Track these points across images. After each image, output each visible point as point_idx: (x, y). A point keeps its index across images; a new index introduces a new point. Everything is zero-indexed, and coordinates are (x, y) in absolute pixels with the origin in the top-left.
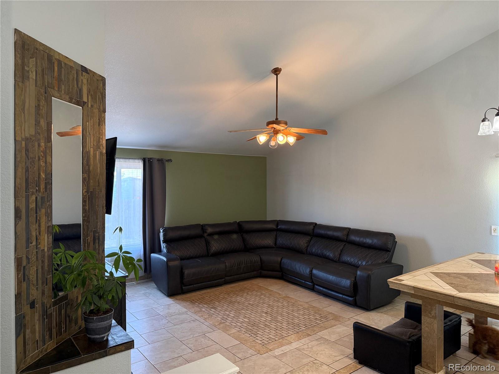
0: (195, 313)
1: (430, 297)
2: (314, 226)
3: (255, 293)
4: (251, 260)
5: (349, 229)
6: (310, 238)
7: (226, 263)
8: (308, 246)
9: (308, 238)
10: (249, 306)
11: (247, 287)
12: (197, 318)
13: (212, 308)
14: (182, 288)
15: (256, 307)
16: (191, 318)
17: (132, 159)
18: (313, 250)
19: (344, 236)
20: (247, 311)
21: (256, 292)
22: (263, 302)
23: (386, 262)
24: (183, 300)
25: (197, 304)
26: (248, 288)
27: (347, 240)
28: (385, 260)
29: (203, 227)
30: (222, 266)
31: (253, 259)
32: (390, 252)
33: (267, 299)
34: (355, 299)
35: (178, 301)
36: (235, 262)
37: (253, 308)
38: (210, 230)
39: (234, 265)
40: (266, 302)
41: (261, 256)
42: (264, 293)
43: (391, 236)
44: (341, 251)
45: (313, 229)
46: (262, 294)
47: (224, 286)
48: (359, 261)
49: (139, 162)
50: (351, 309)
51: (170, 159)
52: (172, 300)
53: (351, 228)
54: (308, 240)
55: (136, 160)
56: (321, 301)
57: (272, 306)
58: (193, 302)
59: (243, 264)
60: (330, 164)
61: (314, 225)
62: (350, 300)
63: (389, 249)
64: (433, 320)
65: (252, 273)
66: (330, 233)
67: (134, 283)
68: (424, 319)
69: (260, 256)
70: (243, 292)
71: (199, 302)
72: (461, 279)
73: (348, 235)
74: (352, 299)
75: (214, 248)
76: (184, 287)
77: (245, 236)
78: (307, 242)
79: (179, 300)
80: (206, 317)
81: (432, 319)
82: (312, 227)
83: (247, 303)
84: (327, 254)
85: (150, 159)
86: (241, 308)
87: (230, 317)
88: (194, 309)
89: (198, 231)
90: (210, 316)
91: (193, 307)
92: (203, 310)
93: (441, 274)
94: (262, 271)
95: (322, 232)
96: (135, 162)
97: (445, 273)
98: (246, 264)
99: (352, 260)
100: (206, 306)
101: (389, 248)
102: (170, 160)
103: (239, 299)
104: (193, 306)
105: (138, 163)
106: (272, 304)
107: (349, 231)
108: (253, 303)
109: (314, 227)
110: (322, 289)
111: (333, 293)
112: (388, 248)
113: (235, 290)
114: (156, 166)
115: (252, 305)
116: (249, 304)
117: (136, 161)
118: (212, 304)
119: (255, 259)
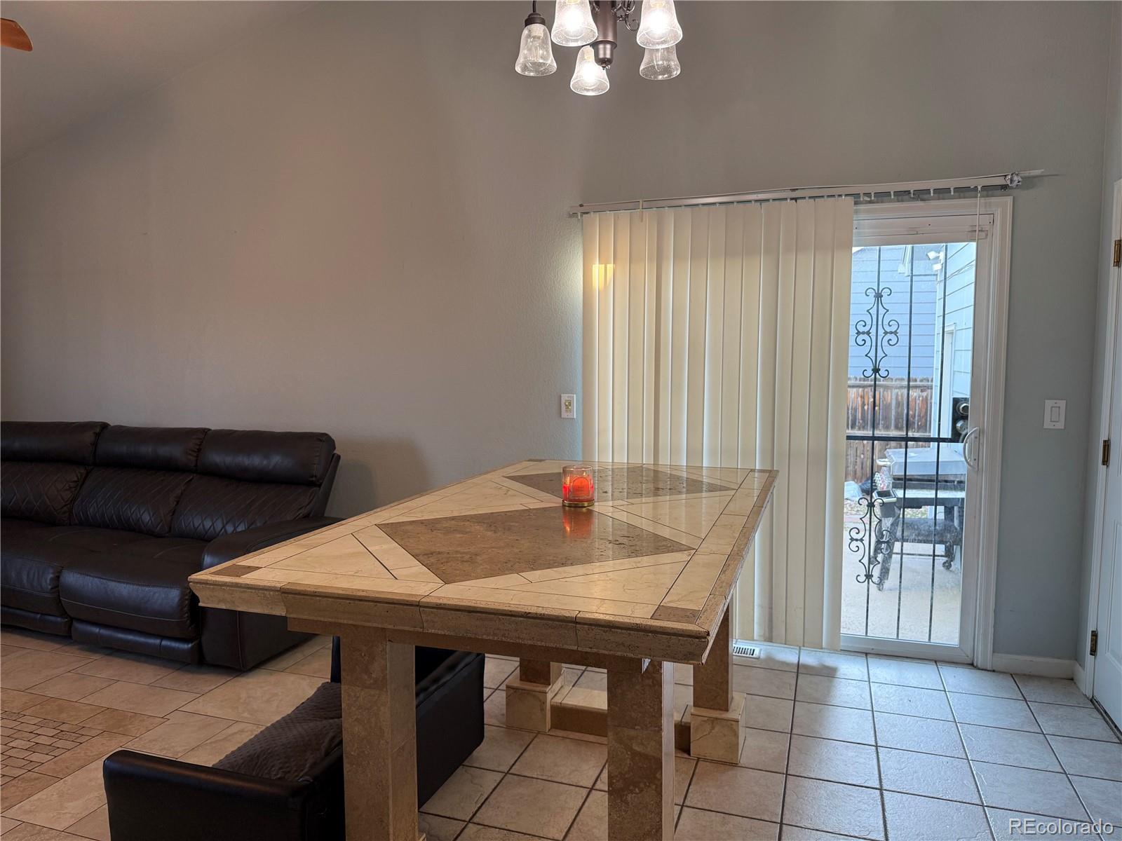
1: (342, 621)
2: (94, 433)
5: (205, 431)
6: (83, 471)
8: (73, 500)
9: (74, 474)
18: (91, 510)
19: (190, 454)
23: (307, 516)
27: (196, 465)
28: (303, 512)
32: (320, 486)
34: (200, 646)
43: (321, 440)
44: (178, 503)
45: (95, 444)
48: (227, 524)
50: (185, 678)
53: (210, 430)
54: (76, 479)
56: (87, 673)
60: (146, 234)
61: (98, 430)
62: (183, 650)
63: (314, 479)
64: (378, 692)
66: (146, 450)
68: (349, 695)
72: (467, 533)
73: (199, 450)
74: (190, 645)
78: (72, 485)
81: (372, 692)
82: (88, 437)
84: (134, 515)
93: (409, 528)
95: (122, 449)
97: (422, 522)
99: (208, 524)
101: (316, 476)
107: (203, 438)
109: (97, 435)
110: (96, 630)
111: (130, 637)
112: (312, 477)
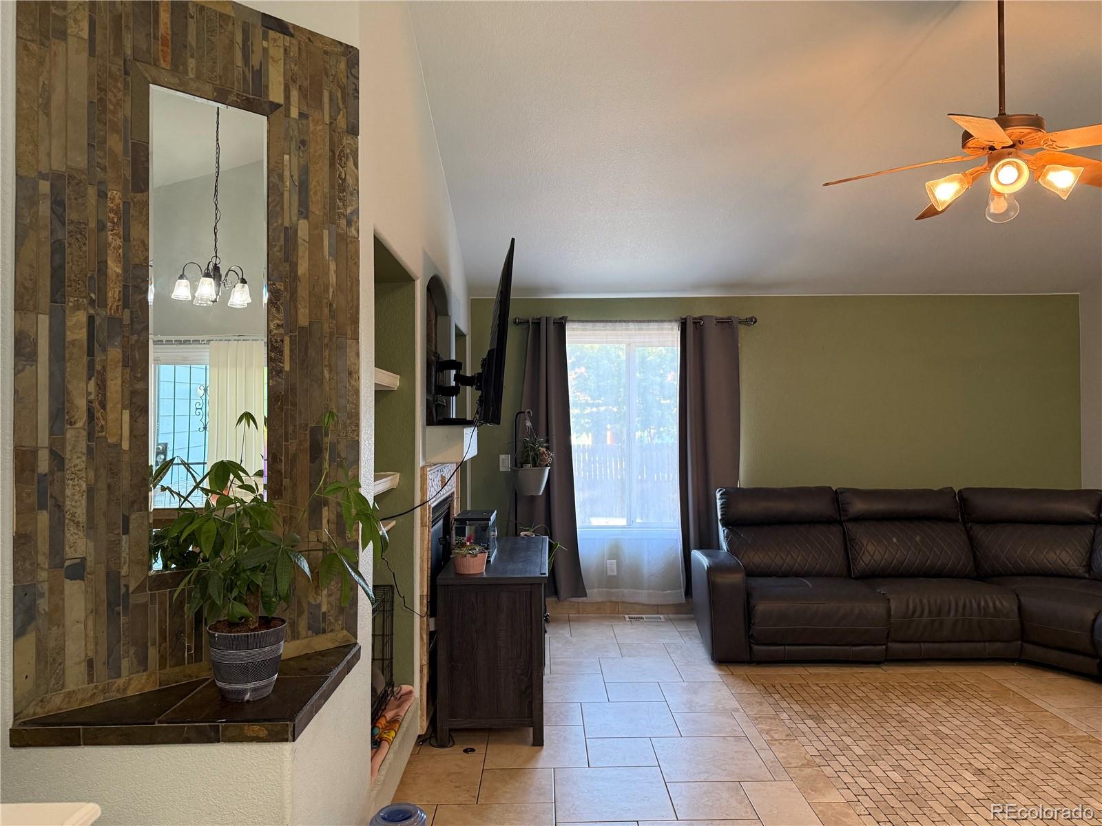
0: (756, 719)
3: (975, 704)
4: (983, 603)
7: (889, 599)
10: (933, 737)
11: (958, 684)
12: (752, 731)
13: (811, 717)
14: (751, 648)
15: (956, 746)
16: (735, 731)
17: (656, 321)
20: (914, 752)
21: (980, 703)
22: (988, 736)
24: (749, 680)
25: (777, 696)
26: (963, 686)
29: (837, 497)
30: (875, 608)
31: (991, 605)
33: (1007, 732)
35: (731, 680)
36: (921, 601)
37: (944, 747)
38: (859, 506)
39: (918, 614)
40: (999, 737)
41: (1022, 599)
42: (1011, 711)
46: (999, 713)
47: (884, 668)
49: (672, 329)
51: (752, 318)
52: (720, 673)
55: (665, 323)
57: (1014, 755)
58: (768, 689)
59: (952, 613)
65: (987, 644)
67: (661, 616)
69: (1017, 595)
70: (936, 693)
71: (784, 693)
75: (866, 558)
76: (755, 647)
77: (980, 532)
79: (738, 676)
80: (776, 736)
83: (931, 727)
85: (698, 322)
86: (901, 737)
87: (849, 753)
88: (759, 708)
89: (821, 507)
90: (792, 735)
91: (761, 704)
92: (784, 716)
94: (1026, 645)
96: (663, 329)
98: (964, 615)
100: (797, 708)
102: (751, 321)
103: (910, 710)
104: (763, 700)
105: (670, 332)
106: (1018, 750)
108: (948, 732)
113: (913, 684)
114: (713, 337)
115: (944, 737)
116: (936, 733)
117: (666, 325)
118: (816, 708)
119: (998, 603)
